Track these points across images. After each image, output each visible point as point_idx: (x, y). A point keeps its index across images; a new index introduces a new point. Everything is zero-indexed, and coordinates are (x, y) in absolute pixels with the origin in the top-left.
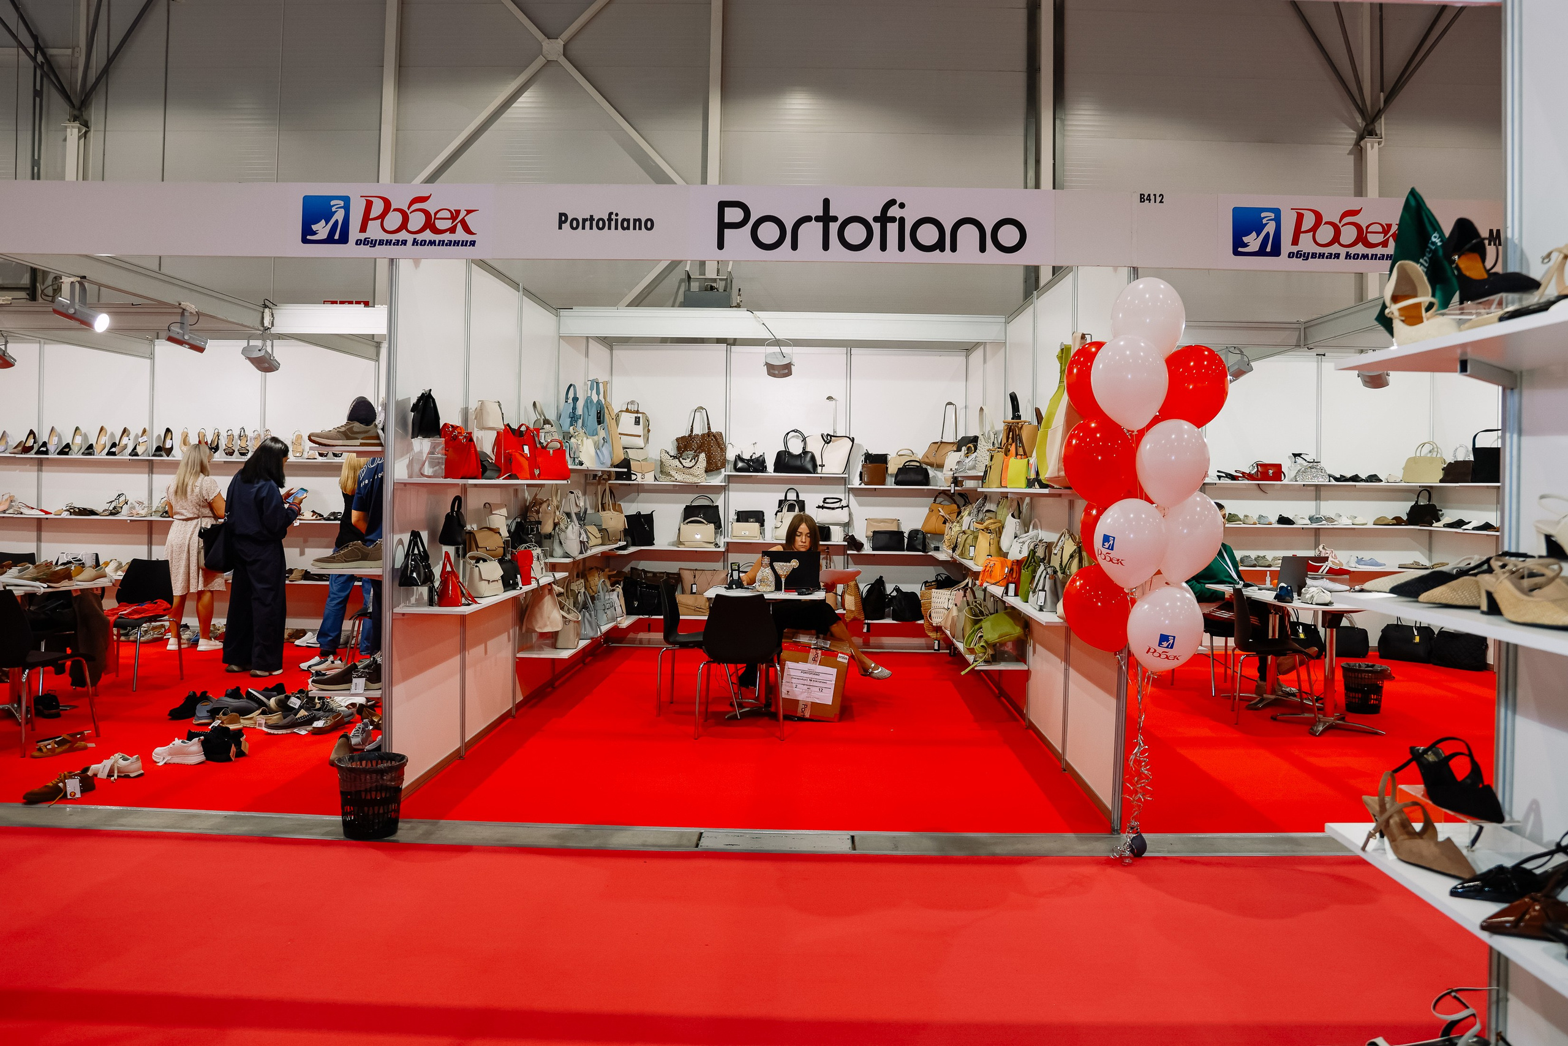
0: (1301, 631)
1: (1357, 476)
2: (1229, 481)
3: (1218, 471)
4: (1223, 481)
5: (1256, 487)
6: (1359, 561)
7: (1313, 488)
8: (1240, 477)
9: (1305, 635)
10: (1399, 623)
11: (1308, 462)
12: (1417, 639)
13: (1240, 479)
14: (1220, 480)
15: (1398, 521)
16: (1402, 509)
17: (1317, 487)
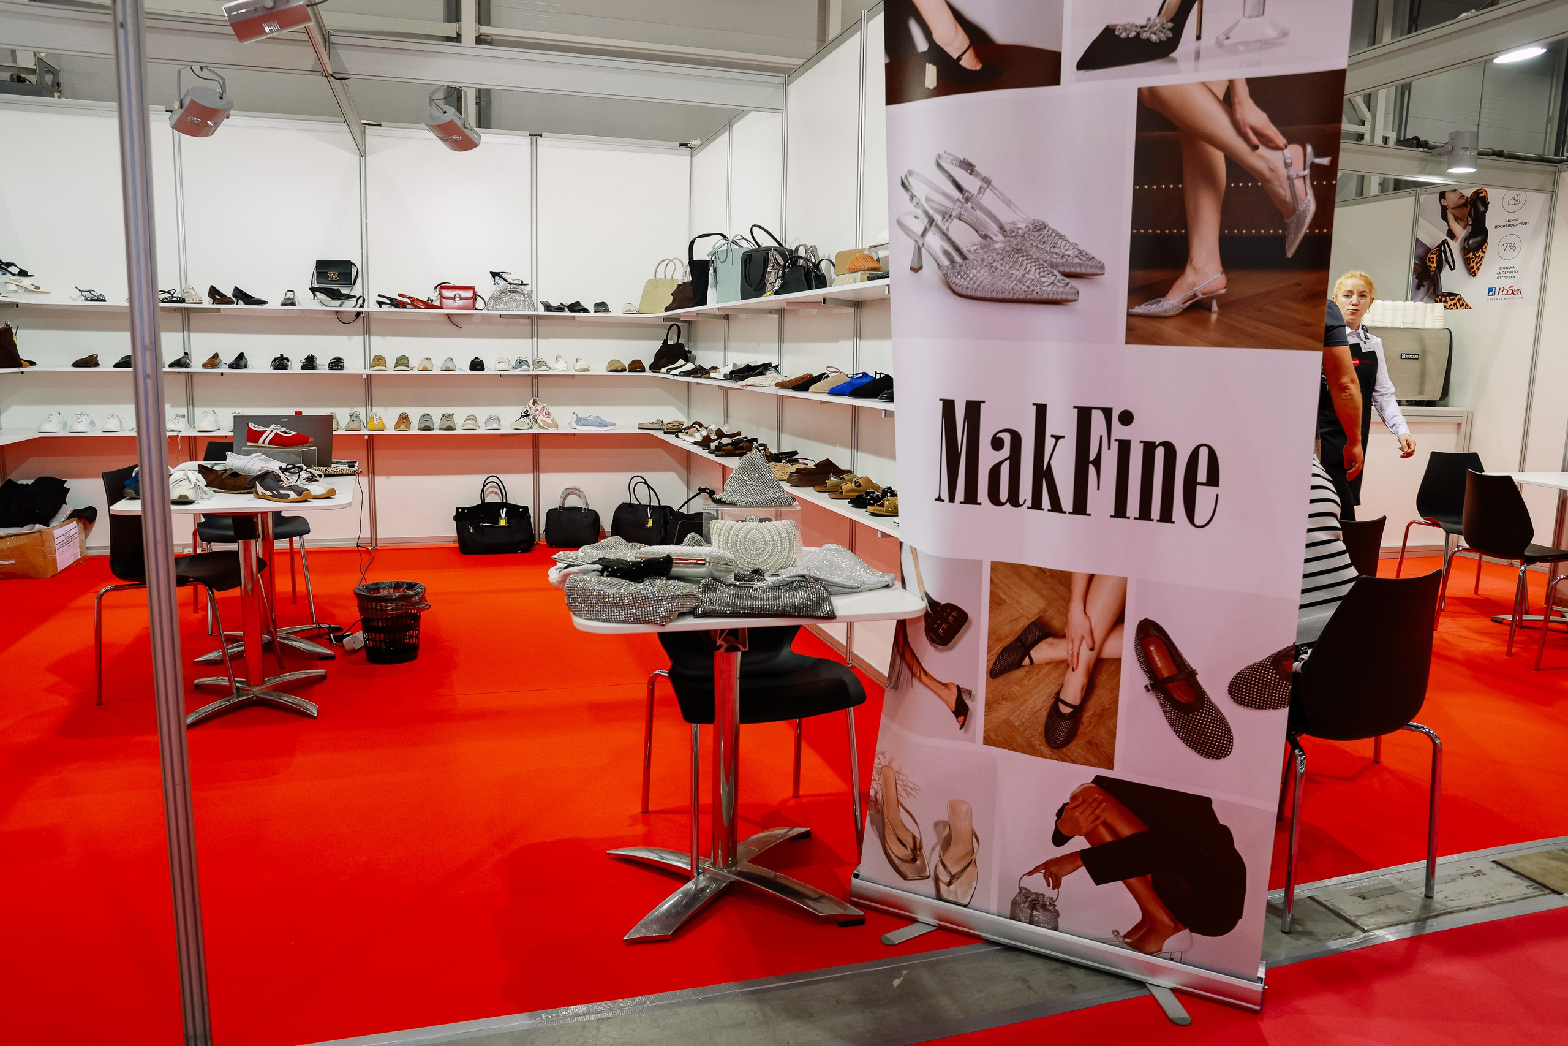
0: (503, 515)
1: (578, 304)
2: (393, 309)
3: (379, 296)
4: (385, 308)
5: (446, 319)
6: (579, 421)
7: (528, 321)
8: (409, 304)
9: (508, 522)
10: (634, 501)
11: (510, 284)
12: (650, 523)
13: (407, 306)
14: (380, 307)
15: (636, 366)
16: (647, 350)
17: (534, 319)
